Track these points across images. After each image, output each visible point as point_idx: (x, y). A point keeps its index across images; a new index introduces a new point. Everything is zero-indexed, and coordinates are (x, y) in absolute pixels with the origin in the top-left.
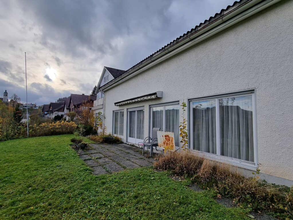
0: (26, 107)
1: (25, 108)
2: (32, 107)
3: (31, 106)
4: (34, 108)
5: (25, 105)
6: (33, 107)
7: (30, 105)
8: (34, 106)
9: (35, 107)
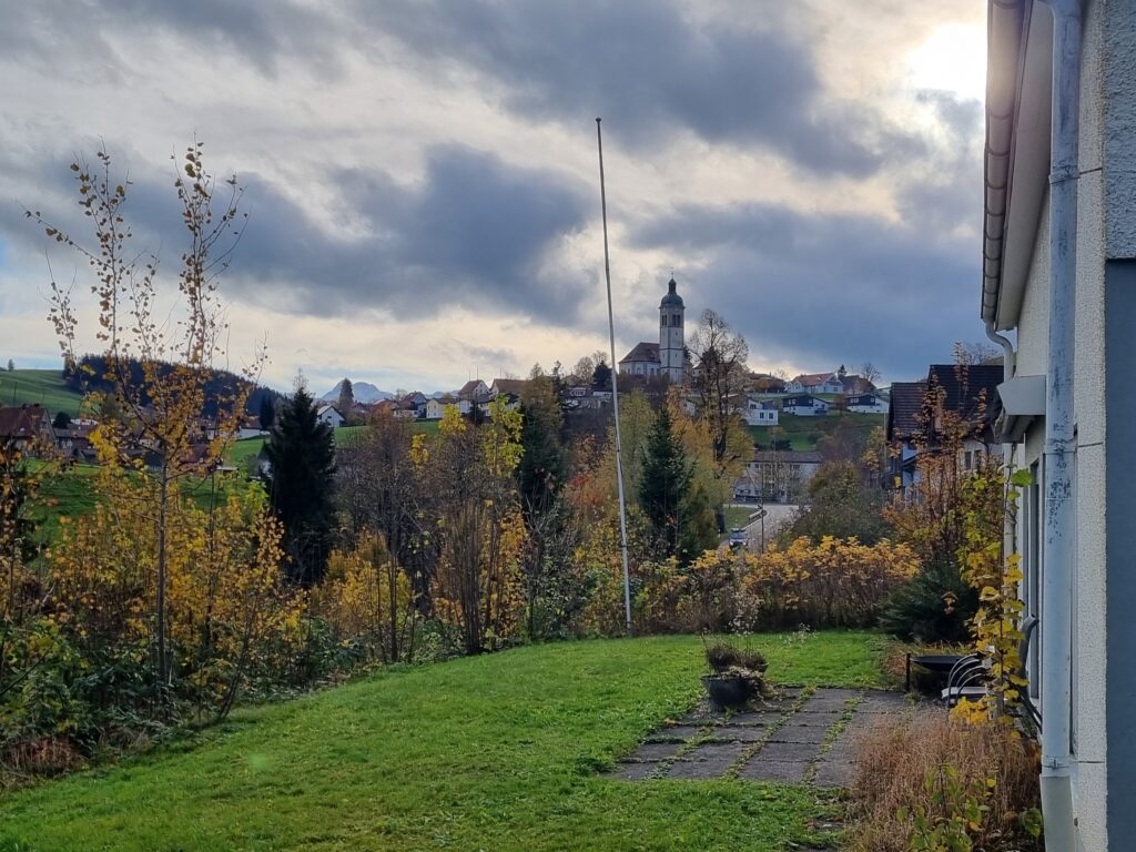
0: (804, 400)
1: (800, 411)
2: (842, 403)
3: (840, 390)
4: (861, 409)
5: (794, 390)
6: (848, 402)
7: (830, 389)
8: (859, 392)
9: (865, 401)
